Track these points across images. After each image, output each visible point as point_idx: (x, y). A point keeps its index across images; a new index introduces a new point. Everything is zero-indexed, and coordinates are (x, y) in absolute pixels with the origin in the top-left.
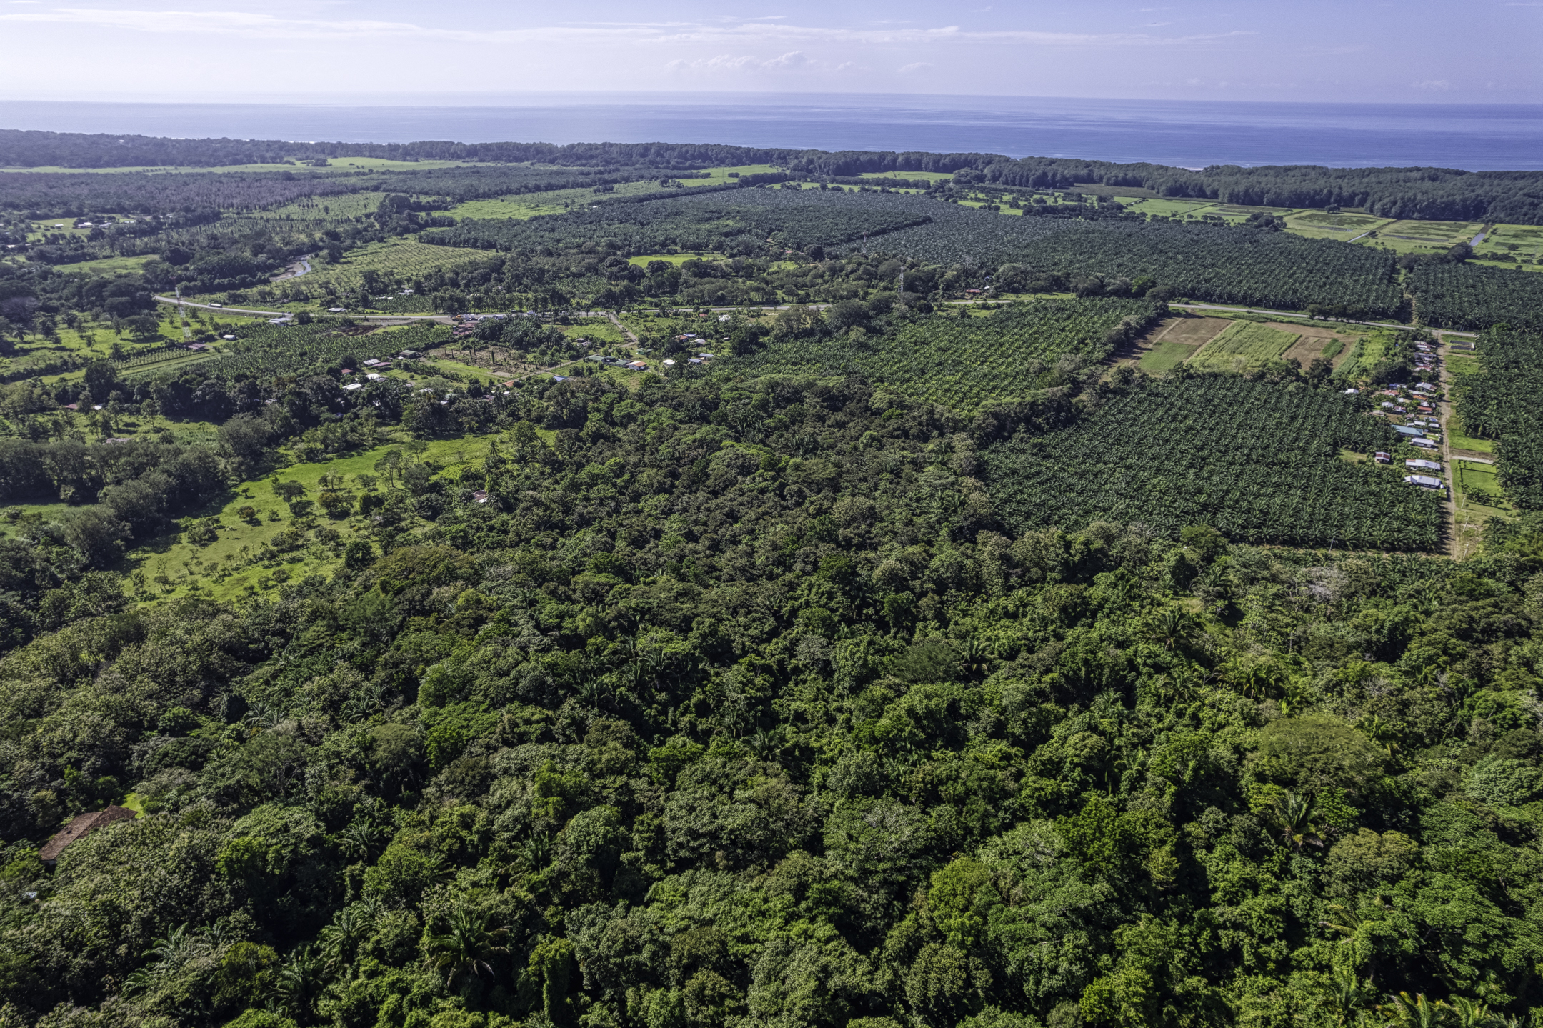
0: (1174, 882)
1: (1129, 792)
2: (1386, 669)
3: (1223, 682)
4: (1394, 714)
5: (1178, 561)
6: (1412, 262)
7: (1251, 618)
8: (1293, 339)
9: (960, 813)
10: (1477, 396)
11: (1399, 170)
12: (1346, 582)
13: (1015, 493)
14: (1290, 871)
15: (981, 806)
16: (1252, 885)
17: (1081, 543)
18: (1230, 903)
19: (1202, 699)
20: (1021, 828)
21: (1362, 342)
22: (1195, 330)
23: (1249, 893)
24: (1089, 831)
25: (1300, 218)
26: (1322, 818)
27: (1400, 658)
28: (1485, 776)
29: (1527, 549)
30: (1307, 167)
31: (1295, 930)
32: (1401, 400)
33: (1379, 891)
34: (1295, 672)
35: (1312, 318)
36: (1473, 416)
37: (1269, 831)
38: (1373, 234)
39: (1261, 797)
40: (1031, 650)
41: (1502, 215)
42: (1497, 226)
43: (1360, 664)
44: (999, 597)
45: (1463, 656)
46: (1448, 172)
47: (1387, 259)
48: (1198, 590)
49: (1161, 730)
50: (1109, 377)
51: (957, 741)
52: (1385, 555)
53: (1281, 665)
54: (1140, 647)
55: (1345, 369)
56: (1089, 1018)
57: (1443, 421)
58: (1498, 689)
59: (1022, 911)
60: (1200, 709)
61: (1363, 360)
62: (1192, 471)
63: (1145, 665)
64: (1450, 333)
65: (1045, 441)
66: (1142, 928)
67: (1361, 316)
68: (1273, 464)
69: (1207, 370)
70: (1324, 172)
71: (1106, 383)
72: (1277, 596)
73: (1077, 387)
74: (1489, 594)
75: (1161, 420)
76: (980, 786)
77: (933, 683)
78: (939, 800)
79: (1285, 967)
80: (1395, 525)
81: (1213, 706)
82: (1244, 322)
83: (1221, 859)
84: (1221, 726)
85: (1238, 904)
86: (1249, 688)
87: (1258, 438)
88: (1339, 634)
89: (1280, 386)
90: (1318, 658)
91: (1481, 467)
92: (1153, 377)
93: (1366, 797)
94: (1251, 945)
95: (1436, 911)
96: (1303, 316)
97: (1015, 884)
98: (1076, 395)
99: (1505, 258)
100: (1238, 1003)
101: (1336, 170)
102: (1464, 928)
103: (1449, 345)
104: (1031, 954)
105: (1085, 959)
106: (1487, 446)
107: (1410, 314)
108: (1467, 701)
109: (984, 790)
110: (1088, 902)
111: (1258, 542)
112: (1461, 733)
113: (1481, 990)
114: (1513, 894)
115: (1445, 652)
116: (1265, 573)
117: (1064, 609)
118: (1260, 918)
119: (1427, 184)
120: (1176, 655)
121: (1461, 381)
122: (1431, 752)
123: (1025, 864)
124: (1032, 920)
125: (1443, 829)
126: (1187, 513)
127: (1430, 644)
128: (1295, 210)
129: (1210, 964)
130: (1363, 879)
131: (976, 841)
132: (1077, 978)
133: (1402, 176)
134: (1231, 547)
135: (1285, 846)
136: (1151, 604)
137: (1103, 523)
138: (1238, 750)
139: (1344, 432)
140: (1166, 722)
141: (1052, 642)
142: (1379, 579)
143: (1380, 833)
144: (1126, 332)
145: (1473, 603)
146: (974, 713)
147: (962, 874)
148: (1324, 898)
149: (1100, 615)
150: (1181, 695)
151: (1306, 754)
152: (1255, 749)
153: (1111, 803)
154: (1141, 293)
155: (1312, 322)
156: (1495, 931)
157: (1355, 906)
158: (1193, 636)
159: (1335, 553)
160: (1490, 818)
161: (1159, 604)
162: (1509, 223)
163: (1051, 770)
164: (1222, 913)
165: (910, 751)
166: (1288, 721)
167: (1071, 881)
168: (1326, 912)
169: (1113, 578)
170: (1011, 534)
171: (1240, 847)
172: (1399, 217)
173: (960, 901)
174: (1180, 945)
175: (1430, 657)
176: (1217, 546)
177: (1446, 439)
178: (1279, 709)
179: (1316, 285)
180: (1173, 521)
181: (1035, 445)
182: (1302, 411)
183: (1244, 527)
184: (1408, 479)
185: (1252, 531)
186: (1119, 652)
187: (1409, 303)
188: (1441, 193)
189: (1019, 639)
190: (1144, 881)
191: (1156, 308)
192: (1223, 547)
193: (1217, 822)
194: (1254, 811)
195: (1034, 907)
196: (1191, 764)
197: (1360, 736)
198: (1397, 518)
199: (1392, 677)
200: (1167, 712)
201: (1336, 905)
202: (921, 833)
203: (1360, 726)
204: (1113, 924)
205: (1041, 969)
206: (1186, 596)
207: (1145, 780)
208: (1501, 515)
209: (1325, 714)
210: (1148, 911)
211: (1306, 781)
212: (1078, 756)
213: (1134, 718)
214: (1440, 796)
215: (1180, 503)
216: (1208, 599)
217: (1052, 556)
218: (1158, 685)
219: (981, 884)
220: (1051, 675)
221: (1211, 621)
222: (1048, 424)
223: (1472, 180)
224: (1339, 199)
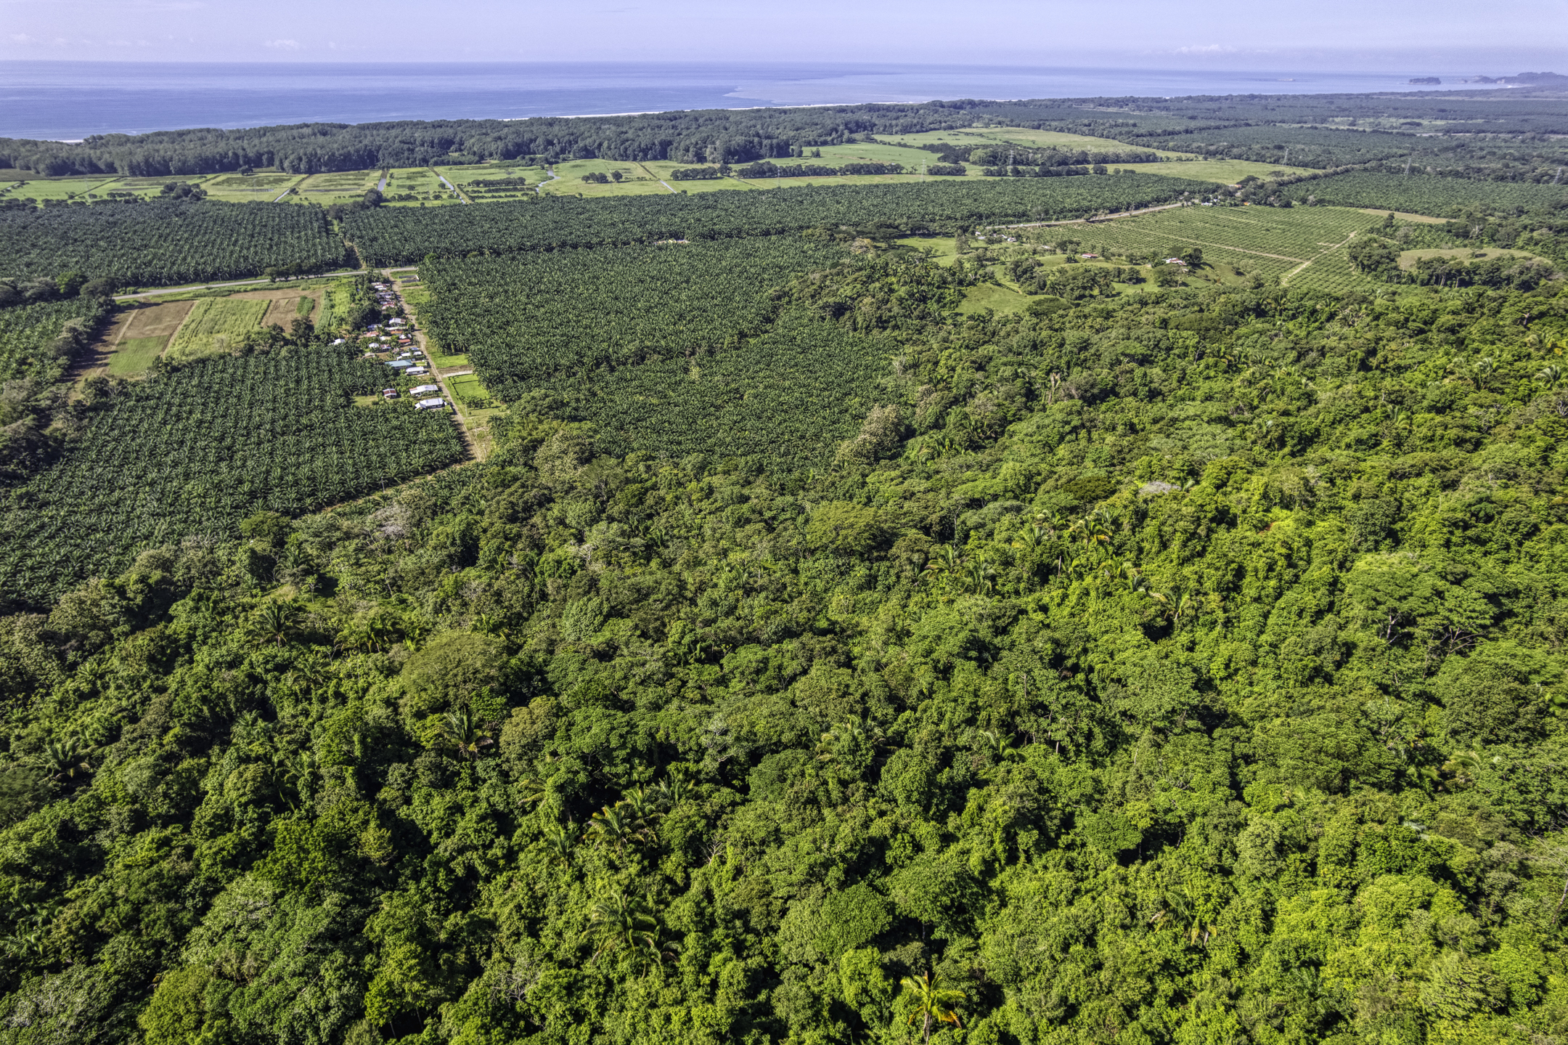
0: (394, 850)
1: (312, 797)
2: (471, 572)
3: (347, 650)
4: (494, 606)
5: (250, 557)
6: (340, 213)
7: (345, 580)
8: (265, 305)
9: (138, 933)
10: (438, 319)
11: (291, 128)
12: (409, 513)
13: (22, 559)
14: (479, 778)
15: (161, 909)
16: (457, 809)
17: (136, 582)
18: (448, 835)
19: (336, 675)
20: (219, 902)
21: (329, 294)
22: (158, 319)
23: (458, 817)
24: (293, 858)
25: (218, 184)
26: (482, 720)
27: (477, 558)
28: (572, 621)
29: (524, 434)
30: (201, 130)
31: (503, 821)
32: (383, 338)
33: (546, 750)
34: (404, 610)
35: (273, 281)
36: (443, 337)
37: (448, 756)
38: (293, 191)
39: (426, 732)
40: (134, 719)
41: (392, 161)
42: (392, 171)
43: (452, 577)
44: (61, 683)
45: (519, 536)
46: (333, 126)
47: (316, 213)
48: (283, 577)
49: (312, 724)
50: (79, 392)
51: (92, 862)
52: (429, 478)
53: (390, 610)
54: (254, 656)
55: (324, 322)
56: (382, 1022)
57: (423, 347)
58: (552, 550)
59: (265, 978)
60: (339, 685)
61: (336, 310)
62: (223, 464)
63: (267, 671)
64: (395, 270)
65: (32, 488)
66: (387, 909)
67: (320, 268)
68: (299, 430)
69: (191, 358)
70: (221, 135)
71: (79, 402)
72: (359, 550)
73: (43, 417)
74: (515, 479)
75: (165, 423)
76: (148, 892)
77: (22, 819)
78: (104, 938)
79: (511, 856)
80: (426, 448)
81: (349, 676)
82: (208, 299)
83: (422, 804)
84: (365, 690)
85: (454, 831)
86: (373, 644)
87: (274, 410)
88: (424, 560)
89: (272, 354)
90: (417, 589)
91: (466, 378)
92: (133, 380)
93: (504, 684)
94: (480, 858)
95: (588, 740)
96: (264, 281)
97: (242, 958)
98: (47, 426)
99: (409, 198)
100: (492, 910)
101: (231, 132)
102: (608, 741)
103: (399, 281)
104: (297, 1010)
105: (351, 974)
106: (462, 359)
107: (357, 260)
108: (537, 569)
109: (155, 892)
110: (326, 921)
111: (318, 509)
112: (544, 596)
113: (635, 776)
114: (624, 696)
115: (507, 539)
116: (338, 534)
117: (151, 659)
118: (475, 831)
119: (321, 139)
120: (293, 647)
121: (422, 310)
122: (531, 622)
123: (243, 933)
124: (279, 979)
125: (564, 677)
126: (237, 507)
127: (494, 537)
128: (209, 176)
129: (457, 896)
130: (532, 748)
131: (176, 948)
132: (352, 996)
133: (295, 132)
134: (295, 523)
135: (466, 760)
136: (244, 610)
137: (152, 552)
138: (391, 703)
139: (349, 381)
140: (314, 714)
141: (155, 699)
142: (434, 499)
143: (527, 705)
144: (76, 339)
145: (508, 491)
146: (99, 821)
147: (176, 993)
148: (512, 783)
149: (195, 646)
150: (316, 682)
151: (446, 675)
152: (403, 693)
153: (300, 819)
154: (72, 292)
155: (275, 286)
156: (626, 729)
157: (536, 773)
158: (299, 622)
159: (389, 492)
160: (588, 650)
161: (252, 607)
162: (399, 167)
163: (221, 826)
164: (445, 847)
165: (33, 911)
166: (418, 655)
167: (299, 915)
168: (519, 792)
169: (191, 603)
170: (41, 607)
171: (432, 785)
172: (311, 171)
173: (189, 1020)
174: (426, 900)
175: (498, 548)
176: (282, 528)
177: (432, 363)
178: (407, 649)
179: (262, 248)
180: (226, 521)
181: (21, 497)
182: (304, 372)
183: (299, 500)
184: (418, 406)
185: (308, 501)
186: (234, 672)
187: (352, 250)
188: (335, 146)
189: (112, 715)
190: (367, 867)
191: (101, 305)
192: (288, 525)
193: (403, 775)
194: (429, 746)
195: (275, 967)
196: (356, 738)
197: (478, 637)
198: (424, 443)
199: (480, 577)
200: (310, 704)
201: (524, 782)
202: (100, 987)
203: (475, 629)
204: (359, 924)
205: (313, 1017)
206: (274, 587)
207: (321, 777)
208: (496, 413)
209: (445, 634)
210: (385, 890)
211: (456, 697)
212: (244, 794)
213: (282, 727)
214: (552, 652)
215: (226, 500)
216: (297, 581)
217: (108, 609)
218: (289, 684)
219: (204, 986)
220: (171, 733)
221: (310, 601)
222: (26, 468)
223: (356, 132)
224: (248, 161)
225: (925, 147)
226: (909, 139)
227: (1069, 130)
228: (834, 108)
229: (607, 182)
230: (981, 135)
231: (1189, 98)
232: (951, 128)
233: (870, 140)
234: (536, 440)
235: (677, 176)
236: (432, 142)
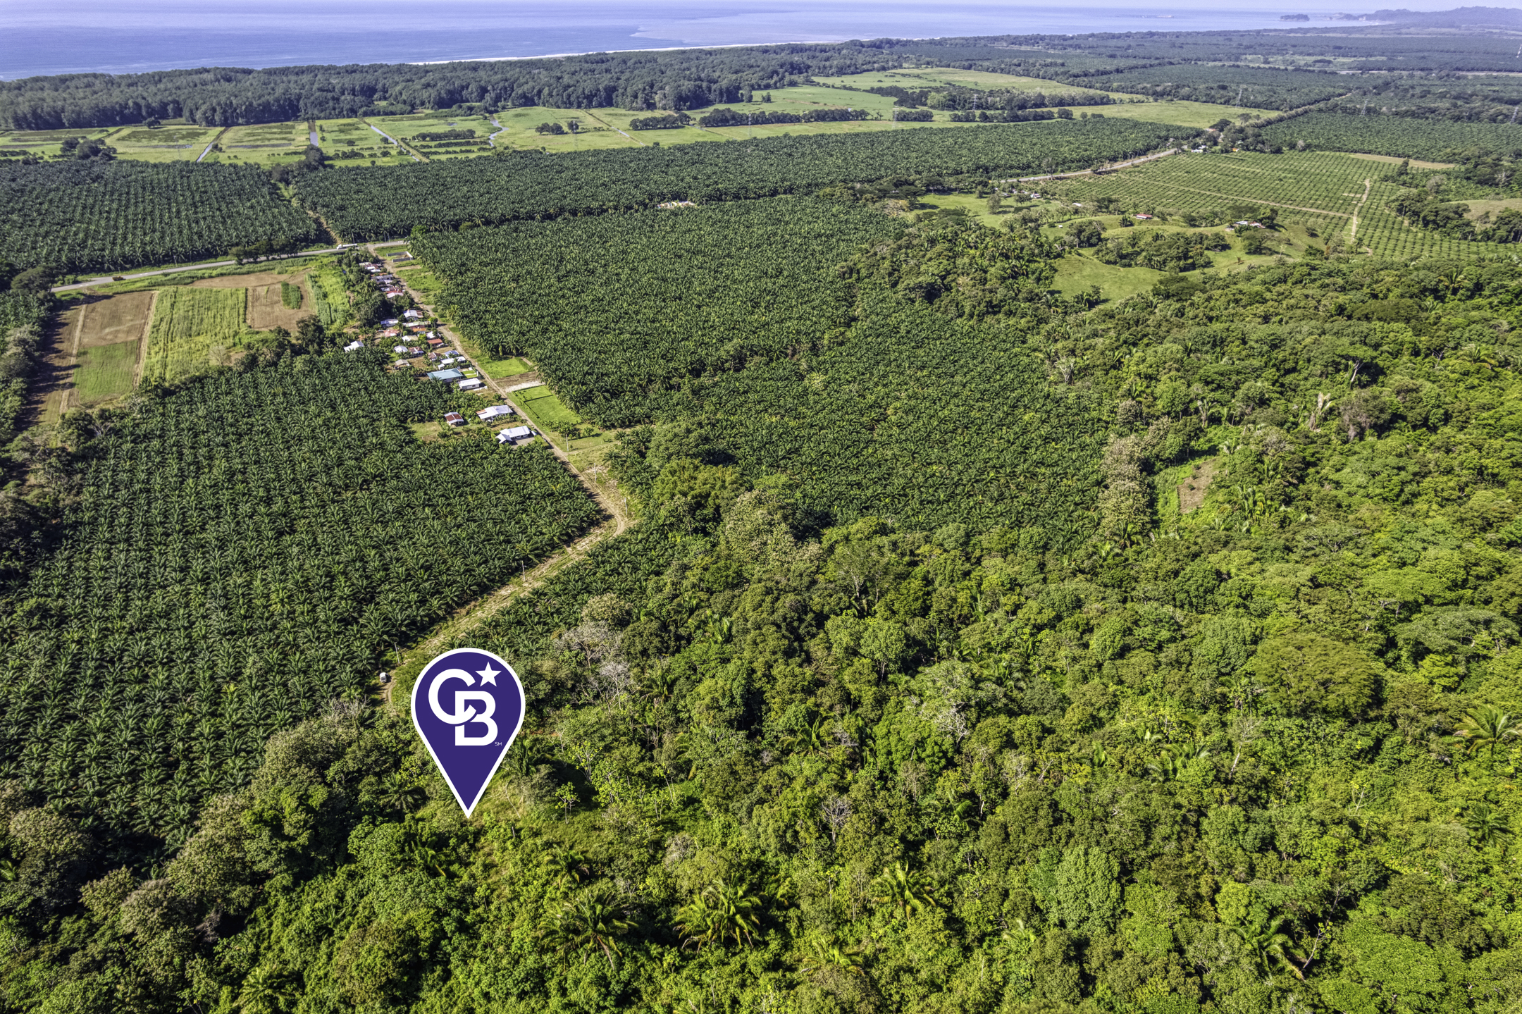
6: (283, 175)
8: (242, 297)
10: (468, 312)
11: (189, 73)
21: (313, 278)
22: (115, 318)
25: (123, 139)
30: (86, 76)
32: (407, 339)
35: (241, 264)
38: (216, 148)
41: (316, 112)
42: (318, 123)
46: (237, 71)
47: (257, 176)
50: (56, 436)
55: (325, 317)
57: (461, 350)
61: (332, 301)
64: (382, 245)
67: (293, 247)
69: (181, 375)
70: (110, 82)
71: (61, 448)
80: (548, 506)
82: (169, 289)
87: (321, 452)
89: (284, 367)
91: (537, 393)
92: (117, 410)
96: (229, 263)
99: (354, 155)
101: (121, 77)
103: (390, 259)
106: (519, 366)
107: (329, 234)
119: (228, 86)
121: (437, 298)
128: (111, 130)
133: (196, 78)
139: (397, 403)
144: (27, 353)
155: (244, 269)
162: (325, 118)
172: (227, 123)
177: (484, 372)
182: (334, 392)
184: (501, 437)
187: (319, 222)
188: (249, 94)
191: (41, 302)
198: (543, 497)
208: (605, 445)
222: (19, 560)
223: (264, 78)
224: (151, 111)
225: (872, 90)
226: (848, 80)
227: (1002, 71)
228: (758, 49)
229: (562, 133)
230: (918, 76)
231: (1092, 35)
232: (884, 69)
233: (810, 83)
234: (700, 495)
235: (637, 126)
236: (353, 90)
